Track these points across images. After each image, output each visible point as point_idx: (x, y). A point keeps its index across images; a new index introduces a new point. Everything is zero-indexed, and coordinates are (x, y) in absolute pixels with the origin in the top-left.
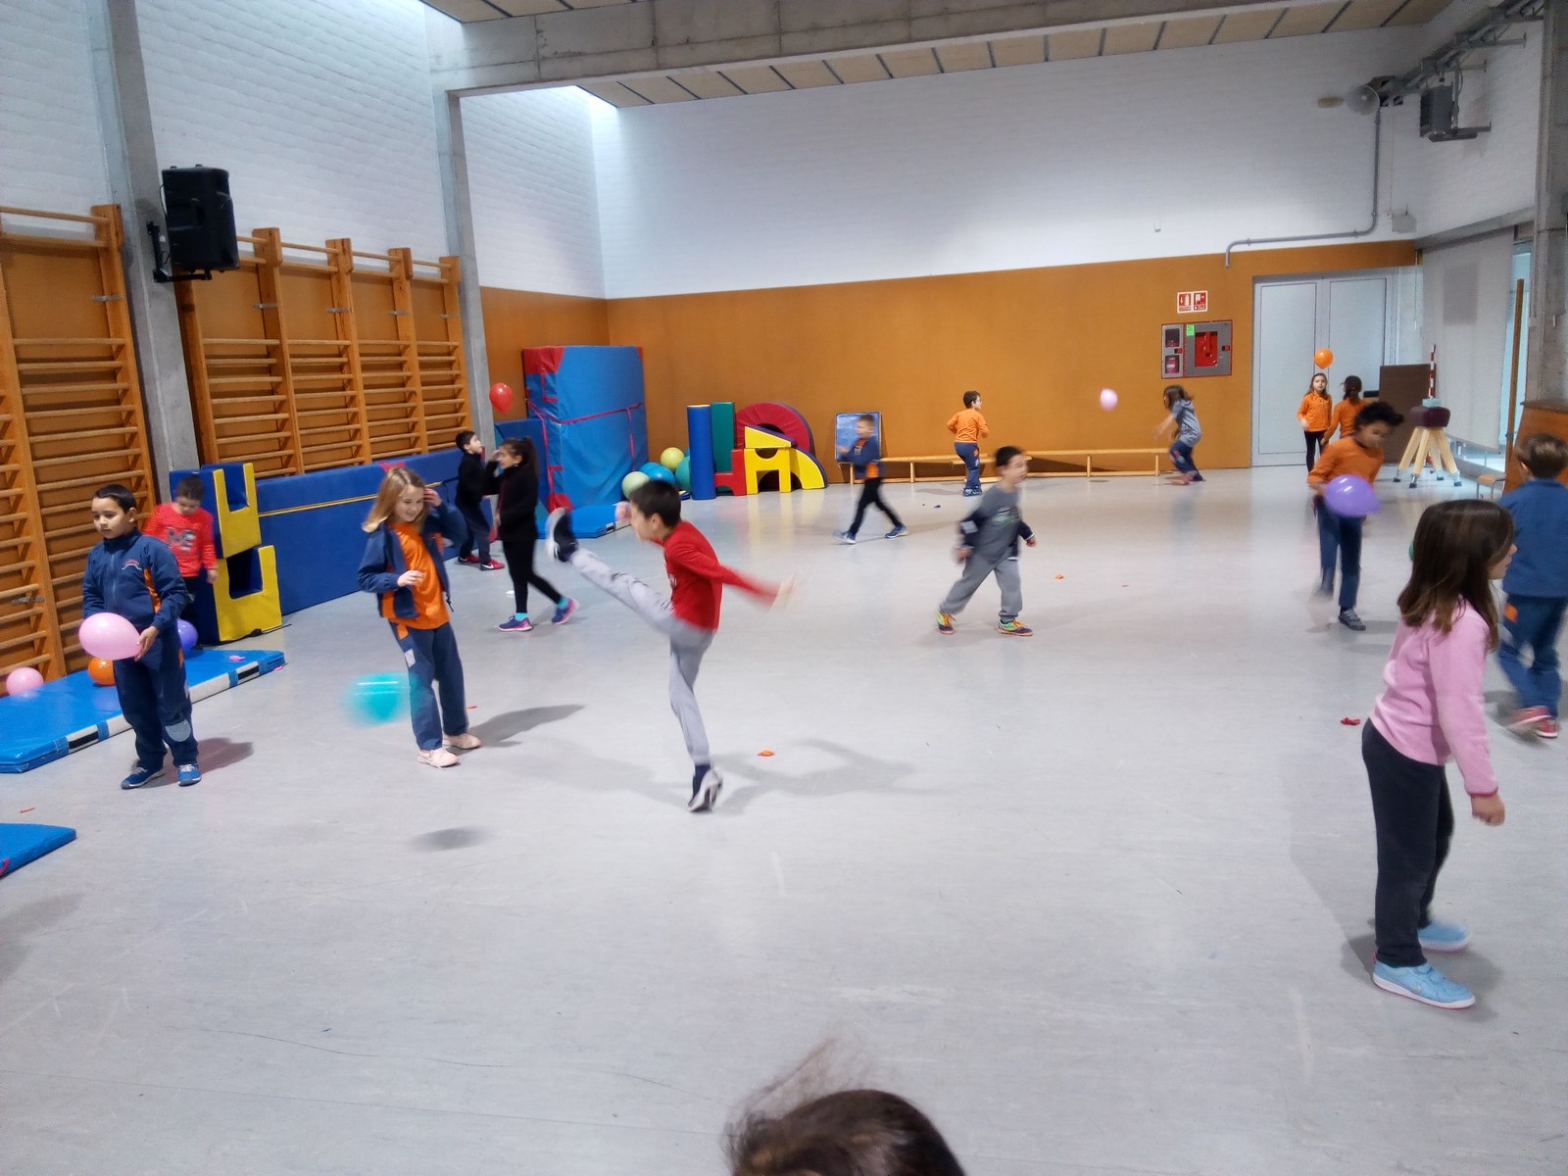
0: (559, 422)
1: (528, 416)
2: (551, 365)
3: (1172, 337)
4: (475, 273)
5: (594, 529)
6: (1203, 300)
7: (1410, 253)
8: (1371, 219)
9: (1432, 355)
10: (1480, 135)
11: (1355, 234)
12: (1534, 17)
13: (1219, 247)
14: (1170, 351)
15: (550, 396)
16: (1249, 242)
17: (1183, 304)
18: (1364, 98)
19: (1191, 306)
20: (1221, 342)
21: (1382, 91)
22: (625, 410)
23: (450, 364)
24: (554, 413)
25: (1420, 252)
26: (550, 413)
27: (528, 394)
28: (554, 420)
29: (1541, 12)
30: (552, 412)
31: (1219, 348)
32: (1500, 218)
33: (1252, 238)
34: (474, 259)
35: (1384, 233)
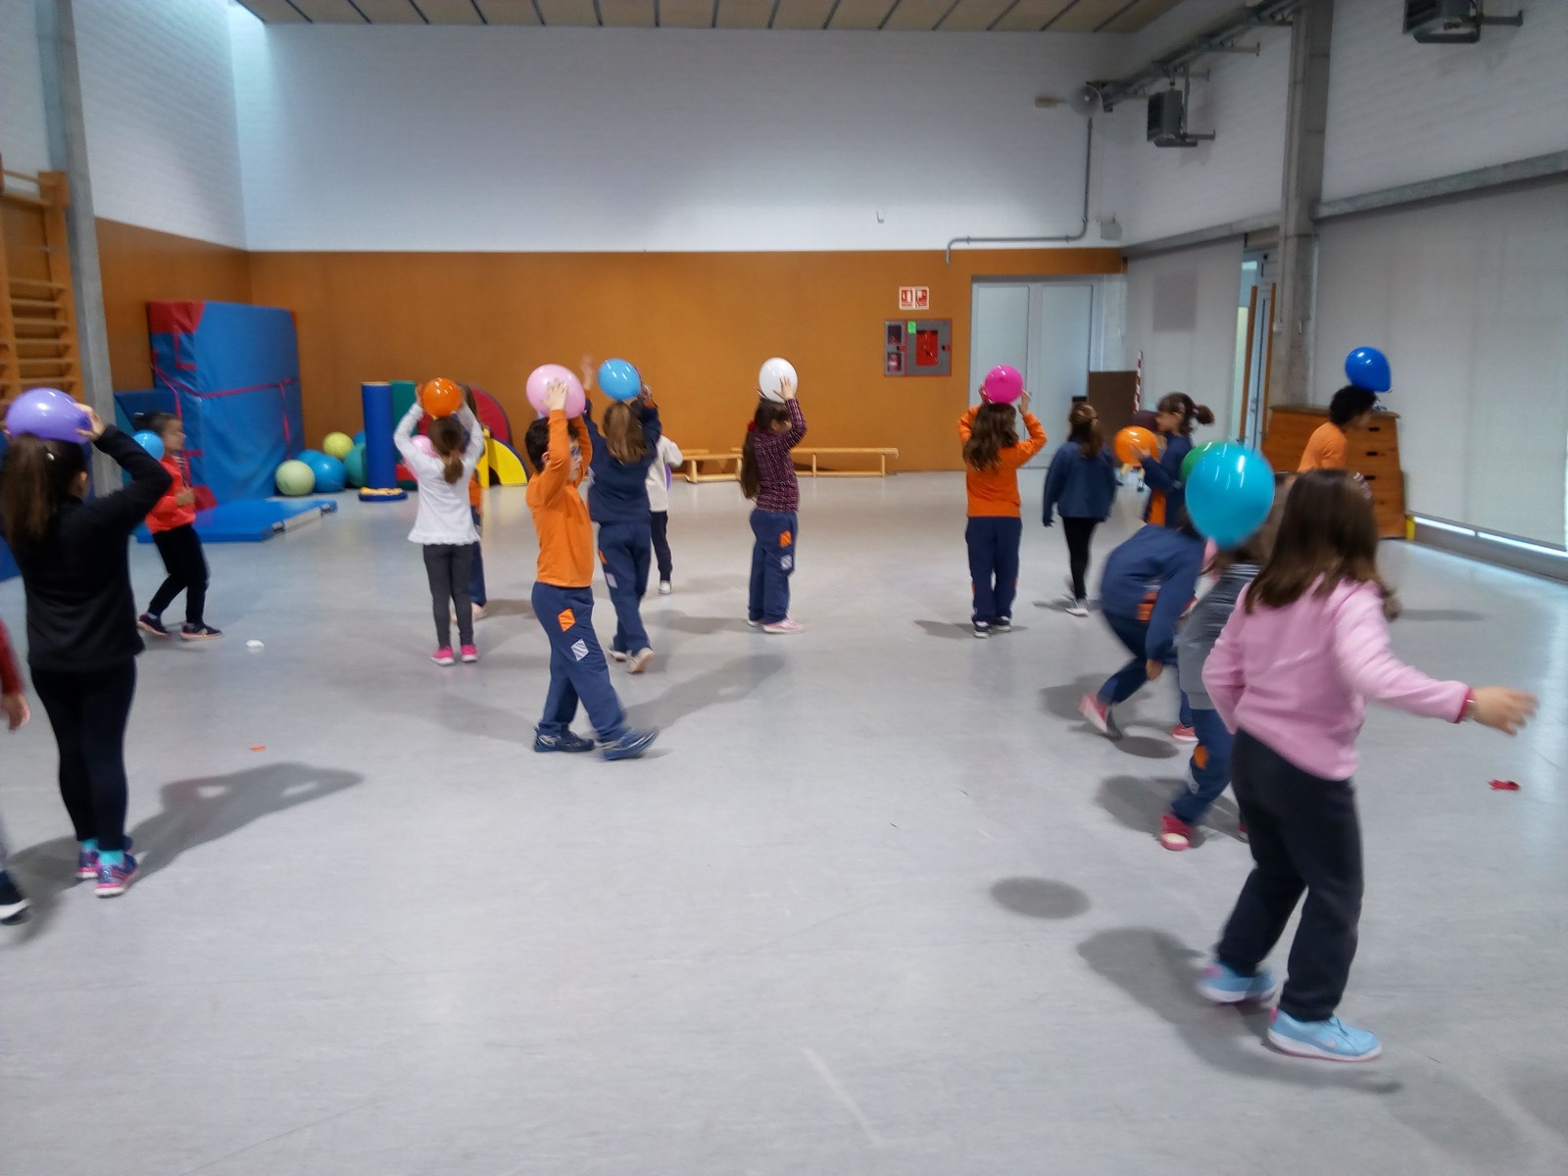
0: (199, 395)
1: (155, 386)
2: (186, 322)
3: (895, 332)
4: (88, 198)
5: (256, 530)
6: (924, 298)
7: (1116, 261)
8: (1082, 224)
9: (1140, 362)
10: (1201, 143)
11: (1067, 238)
12: (1283, 23)
13: (938, 243)
14: (893, 348)
15: (185, 362)
16: (968, 240)
17: (904, 300)
18: (1087, 99)
19: (912, 300)
20: (941, 340)
21: (1103, 93)
22: (278, 386)
23: (53, 313)
24: (191, 384)
25: (1125, 260)
26: (184, 383)
27: (154, 358)
28: (190, 391)
29: (1290, 18)
30: (189, 382)
31: (939, 347)
32: (1229, 225)
33: (972, 236)
34: (86, 179)
35: (1093, 240)
